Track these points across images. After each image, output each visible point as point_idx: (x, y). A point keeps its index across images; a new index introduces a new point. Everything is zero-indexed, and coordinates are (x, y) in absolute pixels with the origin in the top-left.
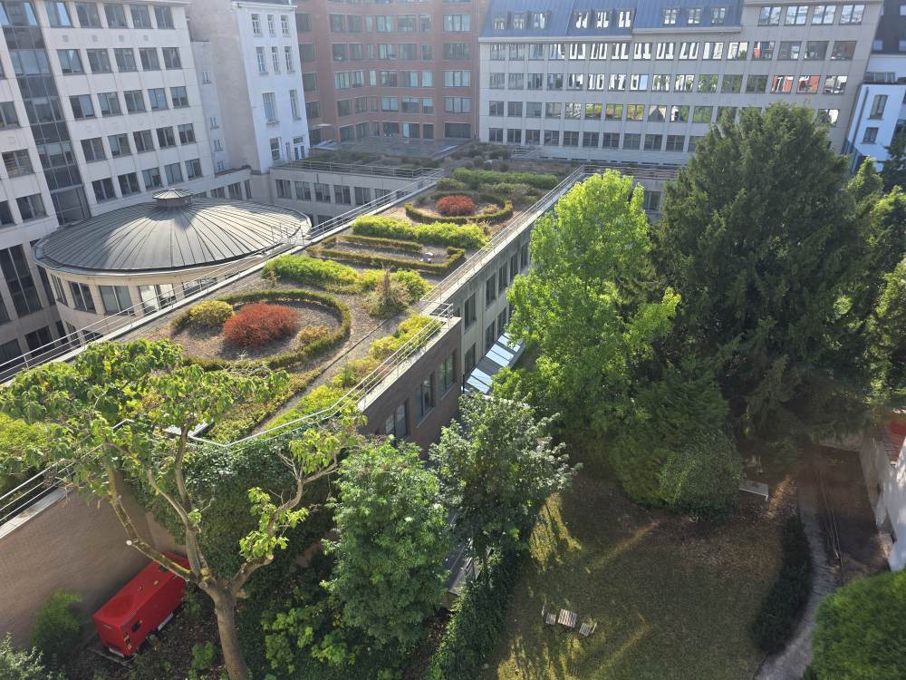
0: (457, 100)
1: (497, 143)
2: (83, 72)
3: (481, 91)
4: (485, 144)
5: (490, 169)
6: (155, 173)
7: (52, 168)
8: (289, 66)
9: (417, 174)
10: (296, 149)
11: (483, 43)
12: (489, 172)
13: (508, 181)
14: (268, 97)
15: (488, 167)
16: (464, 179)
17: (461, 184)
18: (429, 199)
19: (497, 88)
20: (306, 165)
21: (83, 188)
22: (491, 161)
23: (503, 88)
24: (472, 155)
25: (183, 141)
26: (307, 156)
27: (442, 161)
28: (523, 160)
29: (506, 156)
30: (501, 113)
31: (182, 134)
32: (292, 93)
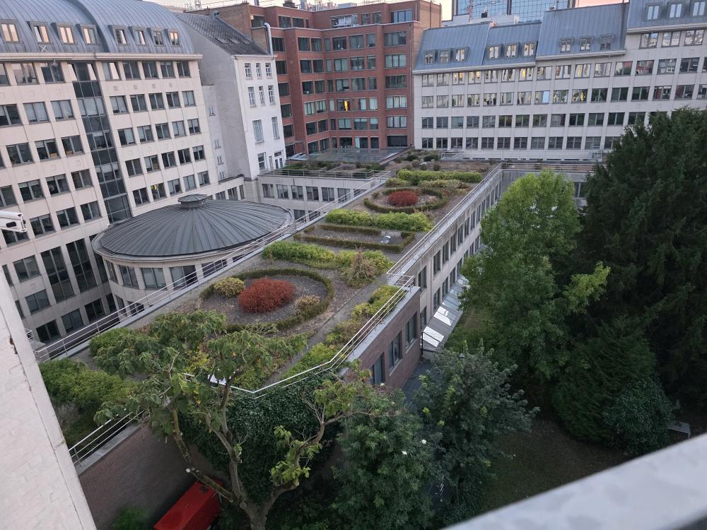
0: (397, 118)
1: (428, 149)
2: (127, 111)
3: (415, 110)
4: (419, 151)
5: (426, 169)
6: (176, 183)
7: (105, 182)
8: (272, 99)
9: (369, 175)
10: (276, 161)
11: (417, 75)
12: (425, 172)
13: (441, 178)
14: (257, 123)
15: (424, 168)
16: (407, 177)
17: (405, 182)
18: (381, 194)
19: (428, 107)
20: (285, 173)
21: (126, 195)
22: (425, 163)
23: (433, 107)
24: (410, 159)
25: (196, 158)
26: (284, 165)
27: (387, 164)
28: (451, 161)
29: (437, 158)
30: (431, 126)
31: (195, 154)
32: (274, 119)
